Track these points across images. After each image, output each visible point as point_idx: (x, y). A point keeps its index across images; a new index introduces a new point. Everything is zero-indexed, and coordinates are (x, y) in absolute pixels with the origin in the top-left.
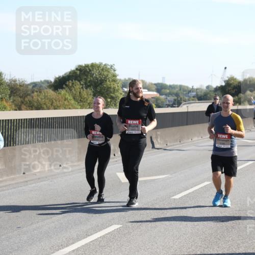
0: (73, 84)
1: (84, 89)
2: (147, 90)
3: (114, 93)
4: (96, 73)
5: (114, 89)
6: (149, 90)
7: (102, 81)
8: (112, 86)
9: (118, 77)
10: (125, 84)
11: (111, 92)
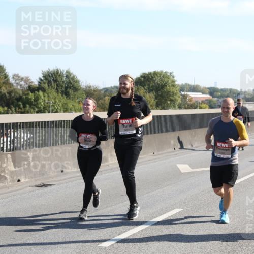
1: (148, 93)
2: (201, 93)
3: (173, 96)
4: (157, 80)
5: (173, 92)
6: (203, 93)
7: (163, 86)
8: (172, 90)
9: (176, 83)
10: (182, 89)
11: (170, 96)
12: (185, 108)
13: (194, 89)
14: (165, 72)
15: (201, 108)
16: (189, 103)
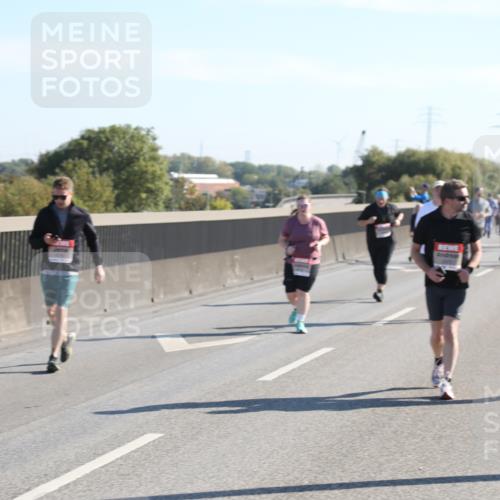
0: (75, 165)
1: (97, 175)
2: (215, 176)
3: (153, 182)
4: (118, 145)
5: (153, 173)
6: (221, 175)
7: (131, 160)
8: (150, 169)
9: (161, 153)
10: (175, 165)
11: (147, 181)
12: (181, 209)
13: (201, 166)
14: (137, 129)
15: (214, 208)
16: (188, 196)
